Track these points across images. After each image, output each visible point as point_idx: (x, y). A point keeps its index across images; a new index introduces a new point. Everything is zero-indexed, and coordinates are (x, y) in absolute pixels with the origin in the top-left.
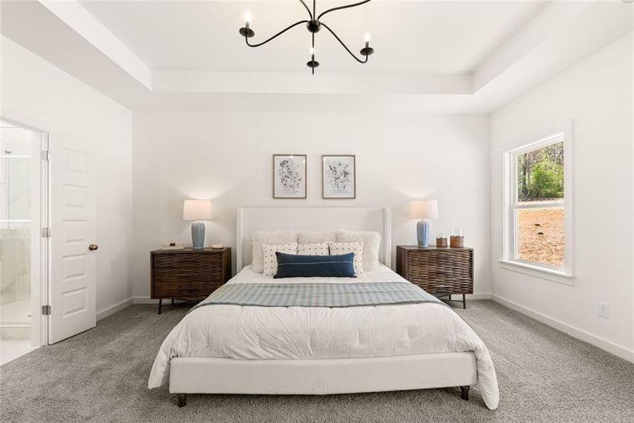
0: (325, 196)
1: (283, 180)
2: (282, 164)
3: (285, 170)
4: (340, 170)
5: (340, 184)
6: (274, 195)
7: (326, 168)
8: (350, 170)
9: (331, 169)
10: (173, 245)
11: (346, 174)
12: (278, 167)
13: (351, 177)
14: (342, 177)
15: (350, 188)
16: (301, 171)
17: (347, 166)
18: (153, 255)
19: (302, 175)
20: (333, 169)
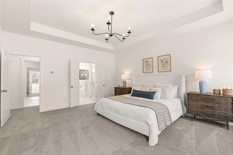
0: (159, 71)
1: (146, 67)
2: (146, 62)
3: (146, 63)
4: (165, 61)
5: (165, 66)
6: (143, 72)
7: (160, 61)
8: (168, 60)
9: (161, 61)
10: (119, 86)
11: (167, 62)
12: (144, 63)
13: (169, 63)
14: (166, 64)
15: (168, 67)
16: (151, 63)
17: (167, 59)
18: (115, 88)
19: (151, 65)
20: (162, 61)
